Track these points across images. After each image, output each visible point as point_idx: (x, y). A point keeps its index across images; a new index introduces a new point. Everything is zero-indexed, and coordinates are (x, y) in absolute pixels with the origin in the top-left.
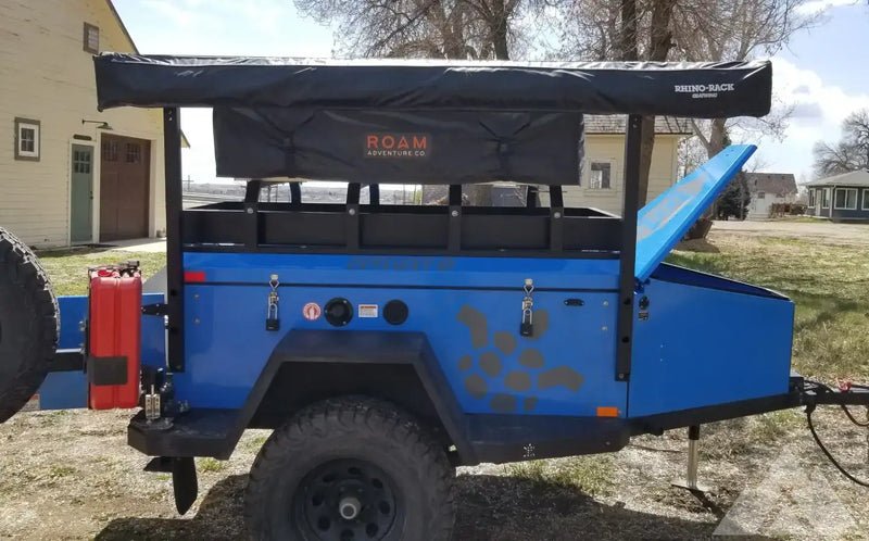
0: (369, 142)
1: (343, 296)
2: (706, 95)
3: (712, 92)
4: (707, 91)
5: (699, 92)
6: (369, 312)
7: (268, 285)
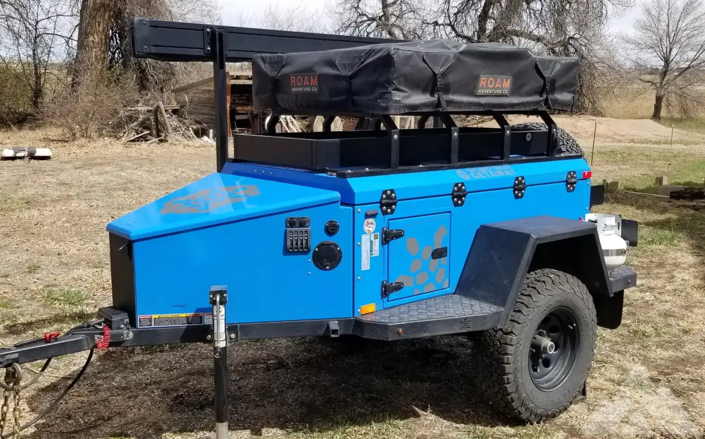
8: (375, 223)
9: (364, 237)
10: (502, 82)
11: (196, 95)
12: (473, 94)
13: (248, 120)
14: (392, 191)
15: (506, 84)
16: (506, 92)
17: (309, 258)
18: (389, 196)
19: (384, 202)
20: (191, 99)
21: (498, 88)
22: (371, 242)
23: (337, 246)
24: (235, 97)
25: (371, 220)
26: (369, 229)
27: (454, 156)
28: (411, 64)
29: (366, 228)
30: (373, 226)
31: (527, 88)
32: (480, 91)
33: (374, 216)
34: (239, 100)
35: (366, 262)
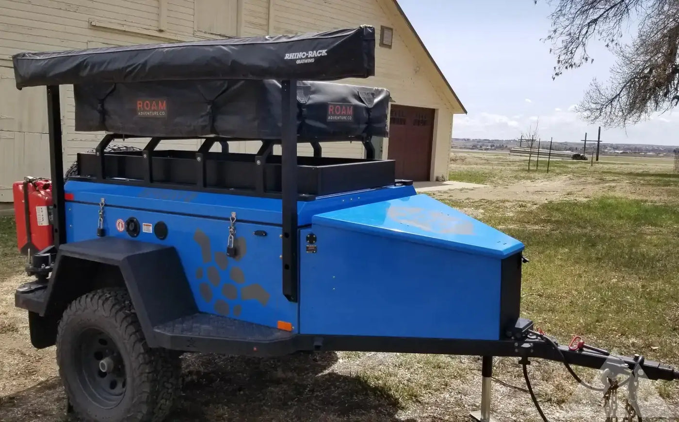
0: (139, 106)
1: (133, 216)
2: (306, 61)
3: (311, 58)
4: (307, 58)
5: (301, 59)
6: (147, 229)
7: (99, 204)
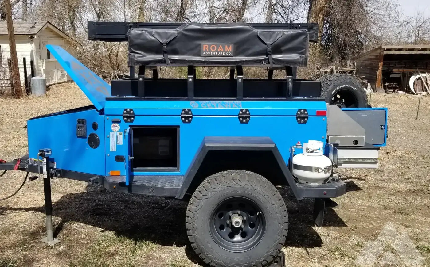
8: (119, 126)
9: (111, 133)
10: (224, 48)
11: (364, 62)
12: (199, 55)
13: (400, 78)
14: (131, 110)
15: (229, 49)
16: (230, 54)
17: (86, 141)
18: (129, 112)
19: (124, 115)
20: (361, 64)
21: (220, 51)
22: (117, 137)
23: (97, 137)
24: (395, 62)
25: (116, 124)
26: (115, 129)
27: (191, 93)
28: (142, 38)
29: (113, 128)
30: (118, 128)
31: (250, 52)
32: (204, 53)
33: (118, 122)
34: (399, 65)
35: (113, 147)
